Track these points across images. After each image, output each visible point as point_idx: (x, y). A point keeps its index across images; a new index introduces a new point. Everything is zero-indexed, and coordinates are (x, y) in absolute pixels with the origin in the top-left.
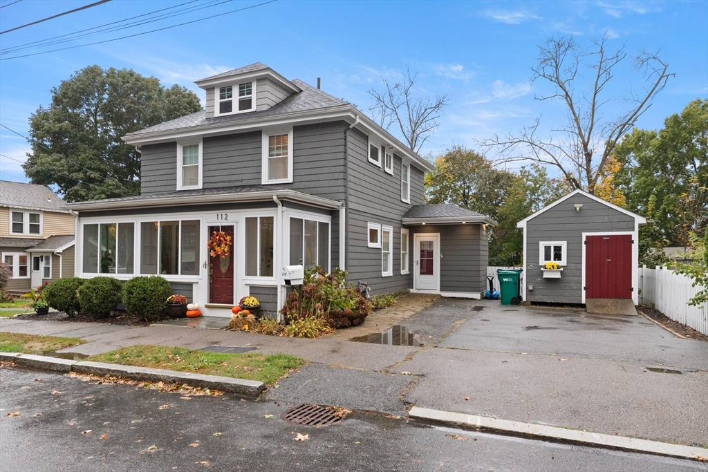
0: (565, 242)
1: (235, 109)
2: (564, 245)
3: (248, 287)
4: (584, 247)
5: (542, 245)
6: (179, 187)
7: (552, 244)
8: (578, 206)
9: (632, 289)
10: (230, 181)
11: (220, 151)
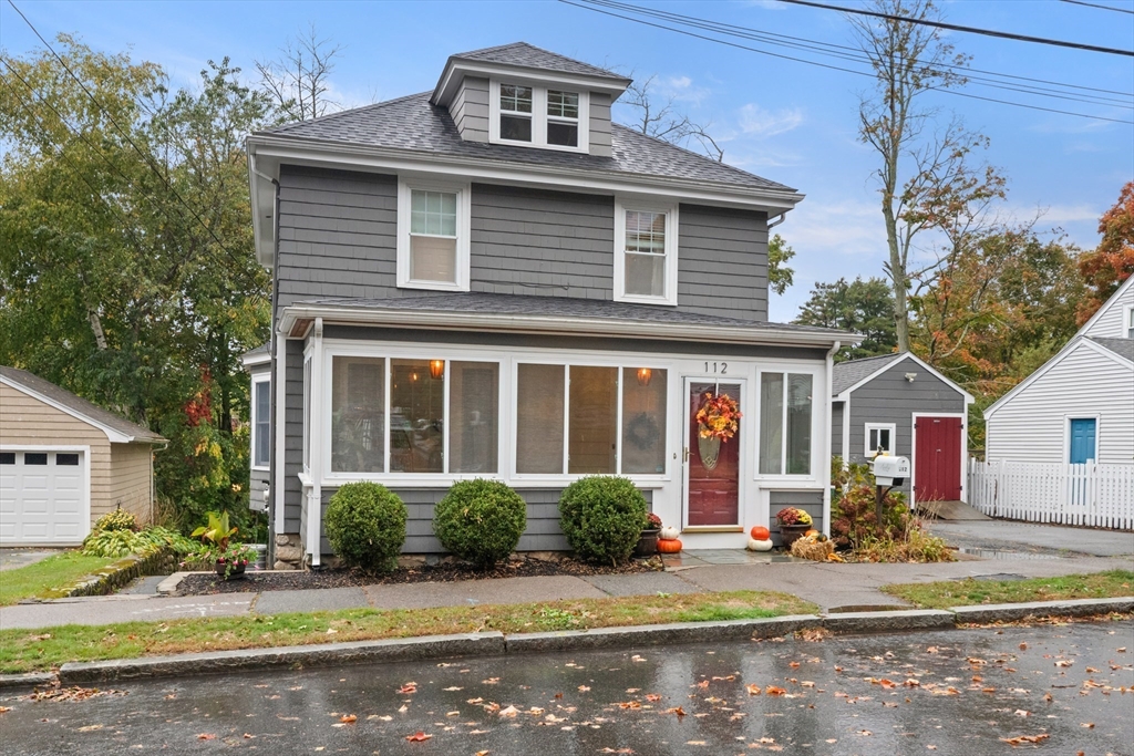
0: (894, 425)
1: (539, 139)
2: (892, 428)
3: (767, 495)
4: (914, 431)
5: (869, 426)
6: (403, 279)
7: (880, 426)
8: (911, 376)
9: (961, 488)
10: (538, 286)
11: (508, 217)
